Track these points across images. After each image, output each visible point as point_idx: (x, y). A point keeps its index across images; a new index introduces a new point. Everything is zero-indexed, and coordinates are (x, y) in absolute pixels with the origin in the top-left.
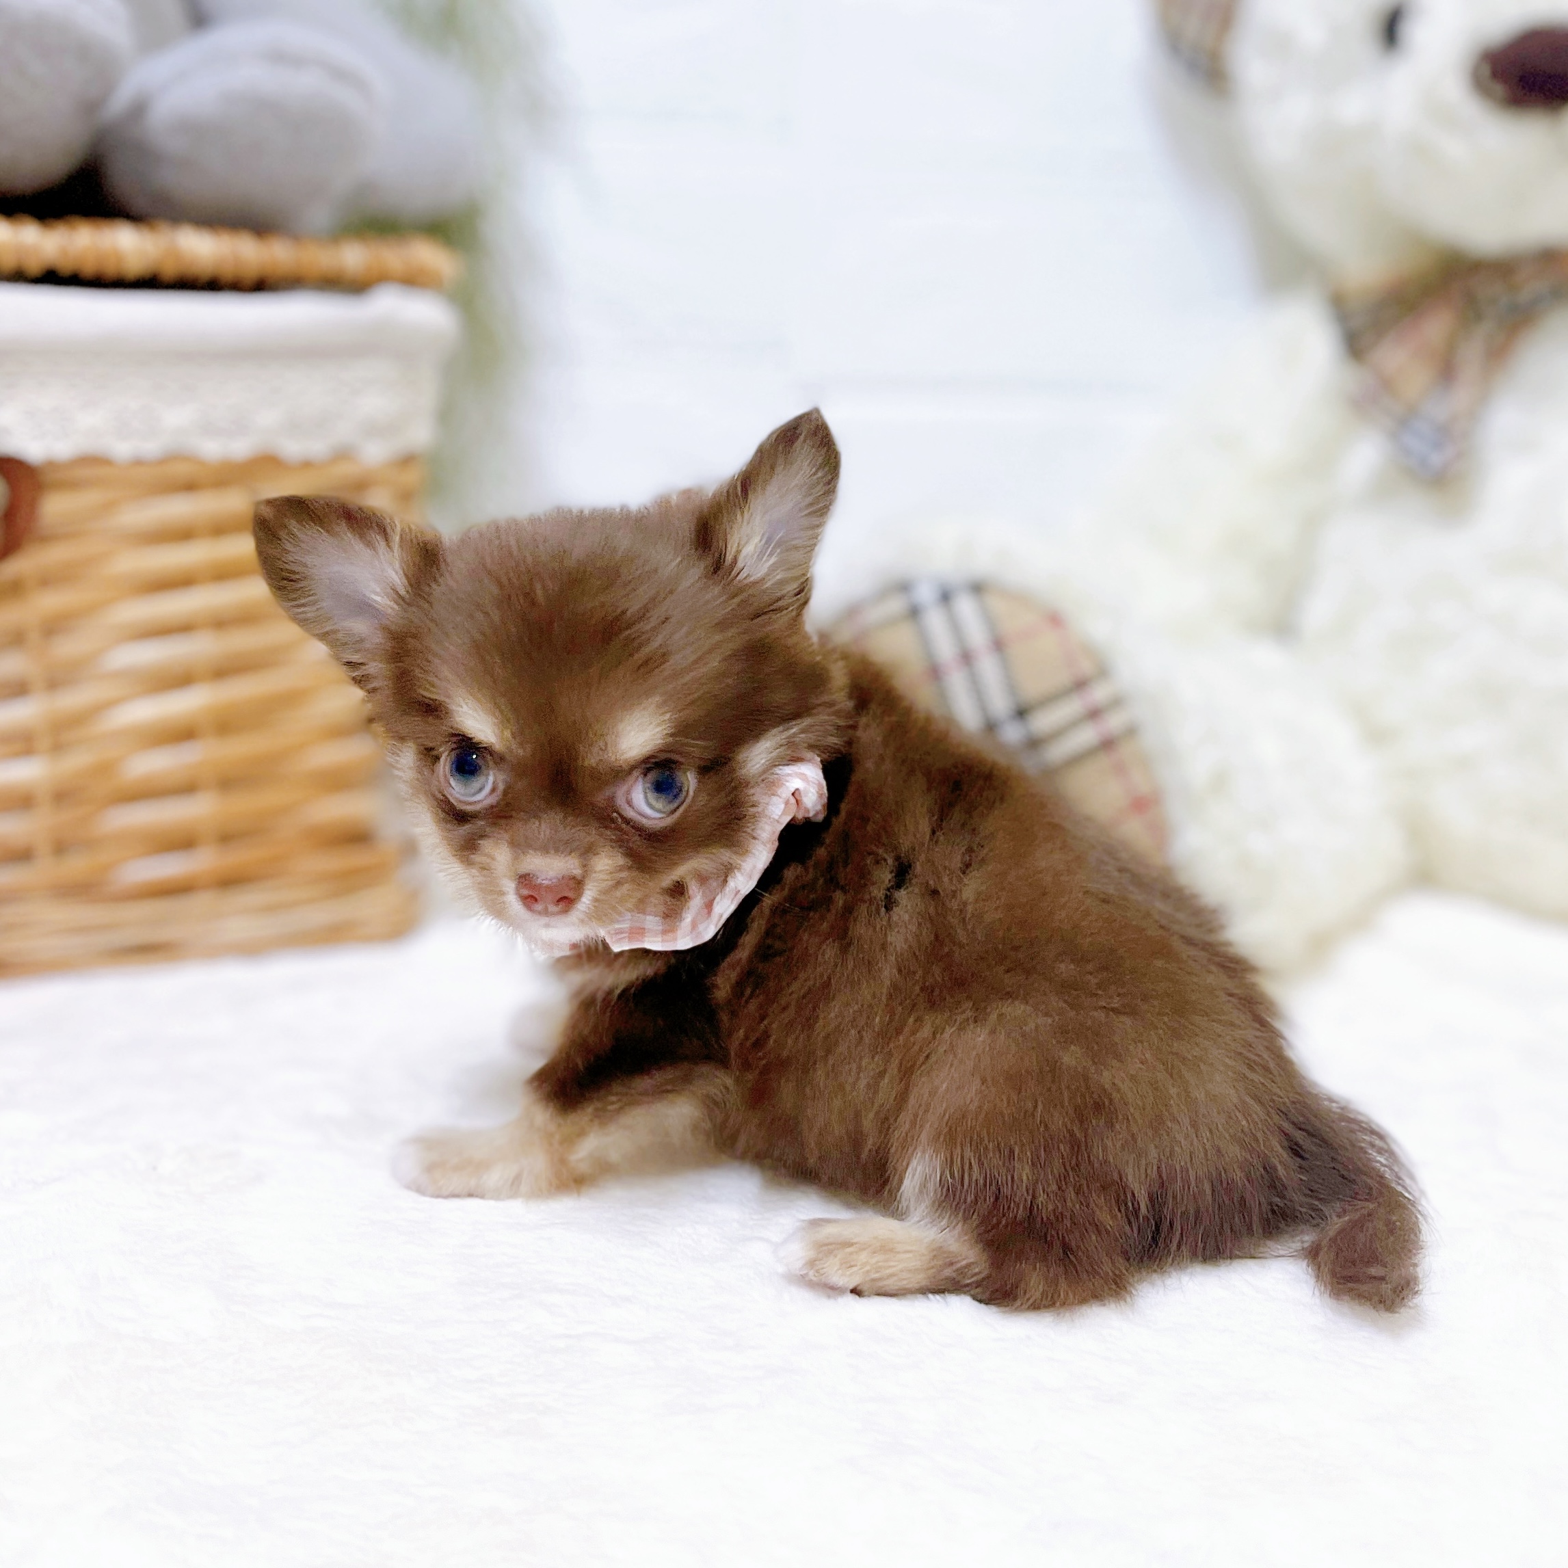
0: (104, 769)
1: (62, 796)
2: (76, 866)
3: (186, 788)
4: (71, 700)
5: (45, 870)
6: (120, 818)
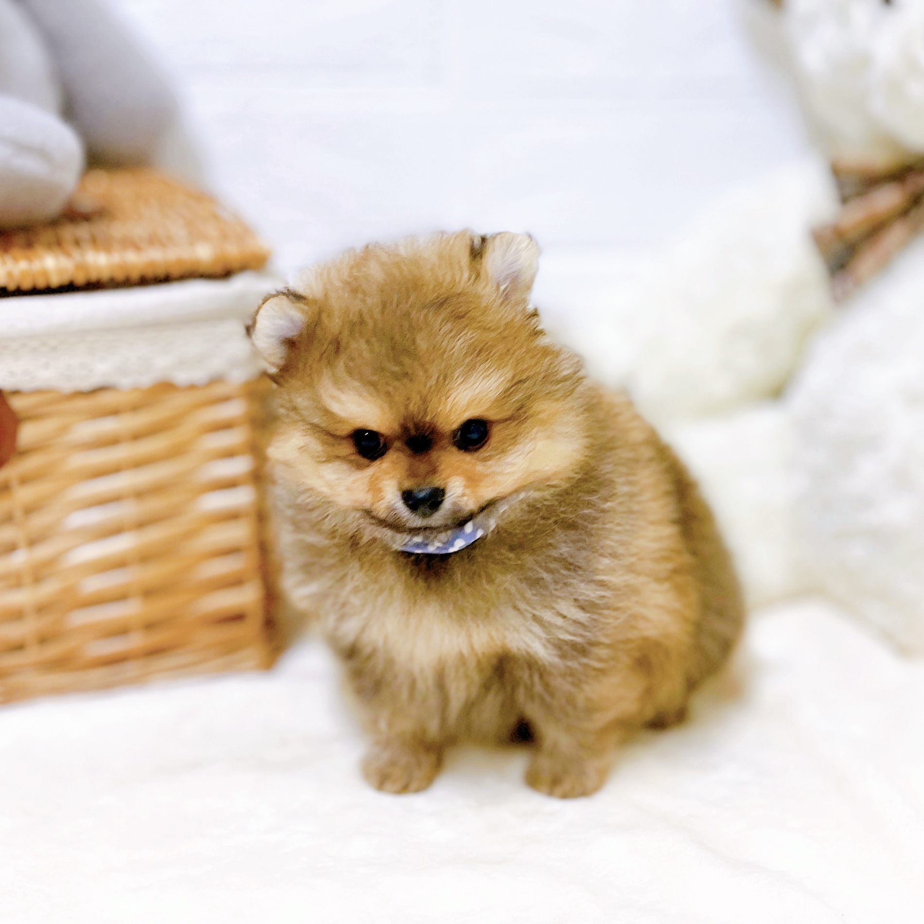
0: (69, 590)
1: (41, 609)
3: (120, 597)
4: (43, 552)
5: (33, 655)
6: (80, 618)
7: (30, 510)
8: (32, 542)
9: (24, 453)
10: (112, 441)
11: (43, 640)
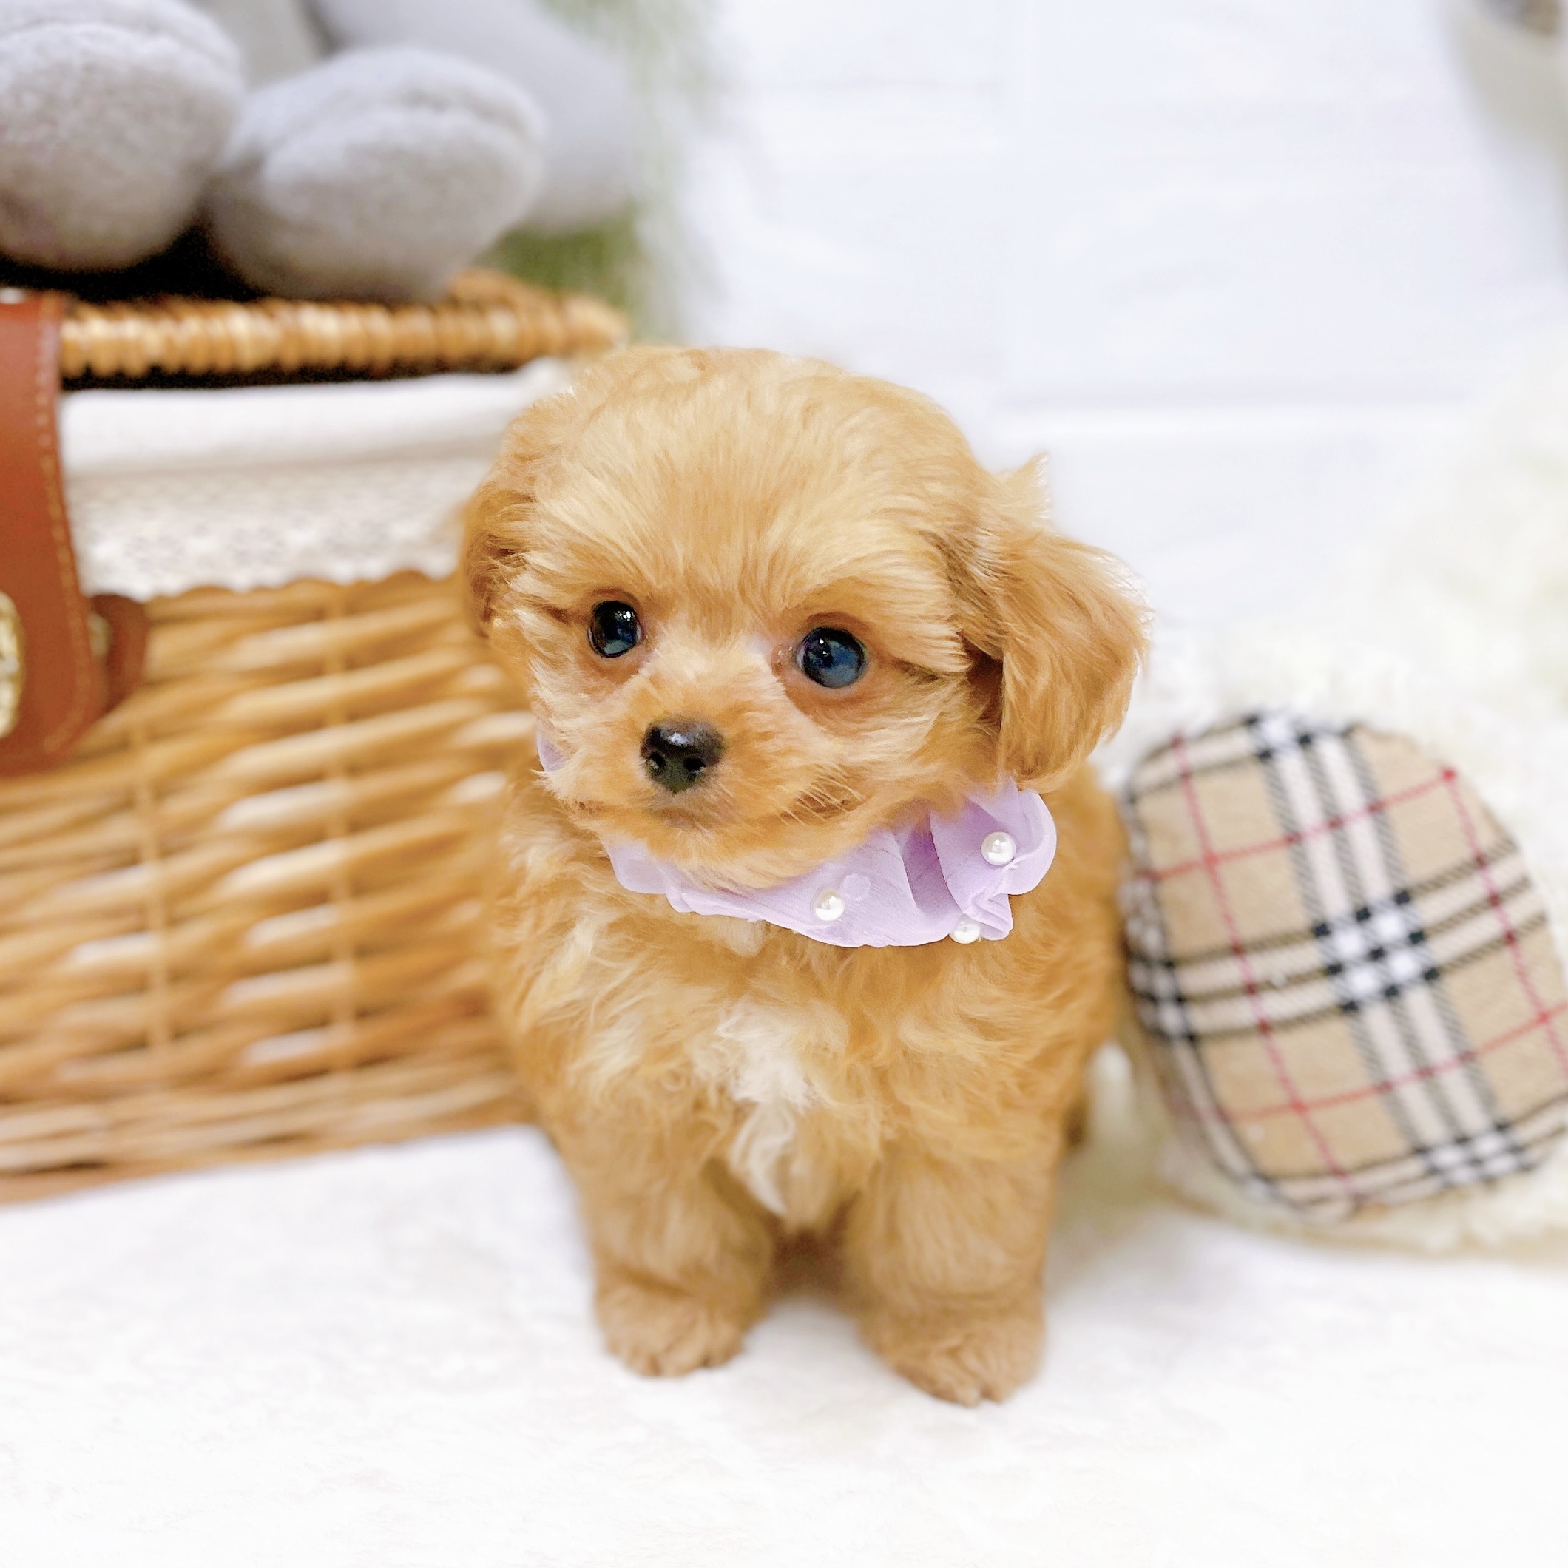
6: (245, 995)
9: (156, 684)
11: (179, 1032)
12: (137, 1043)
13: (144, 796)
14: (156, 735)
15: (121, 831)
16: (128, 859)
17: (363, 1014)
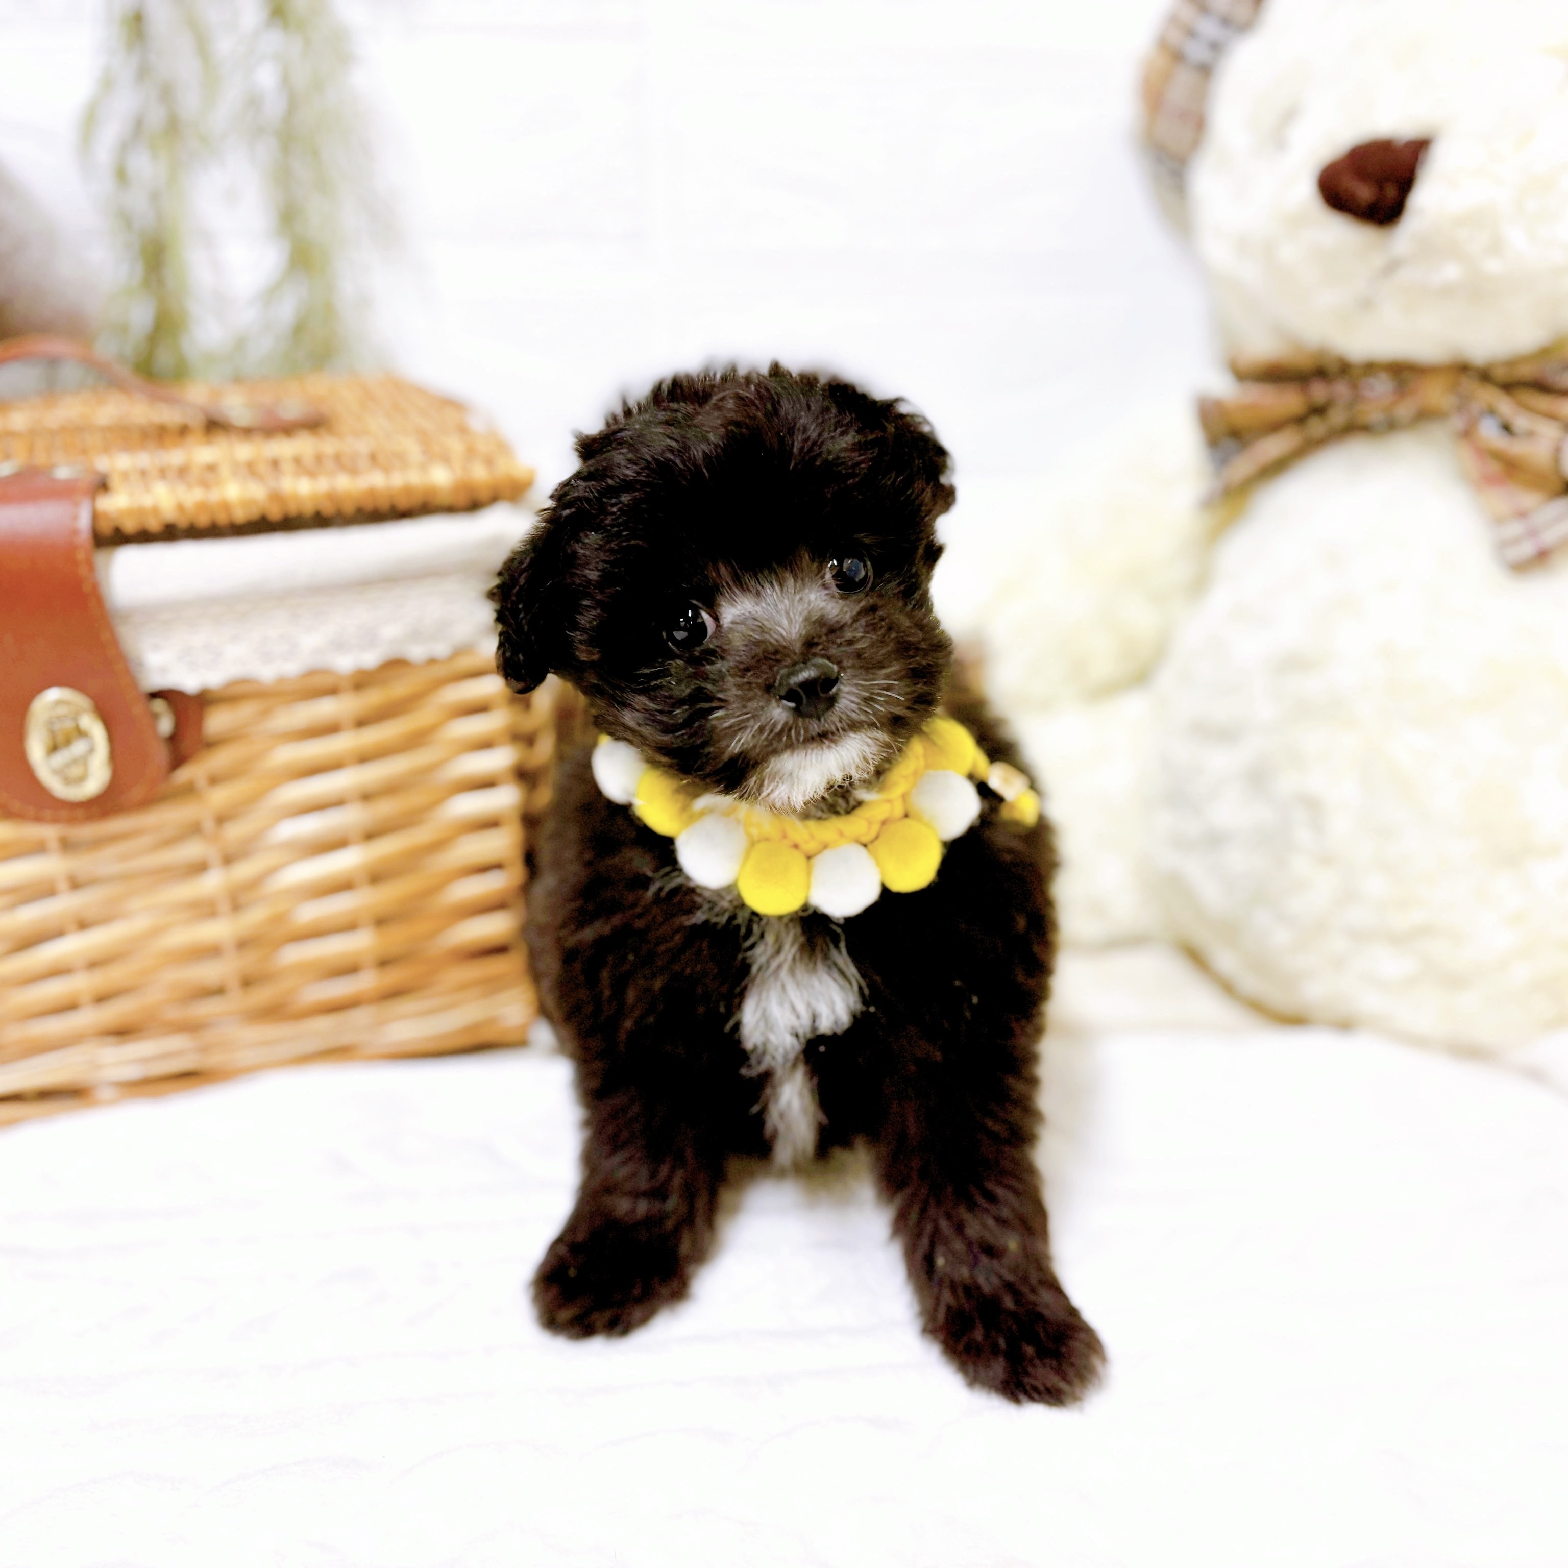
0: (279, 919)
1: (243, 944)
2: (262, 996)
3: (349, 926)
4: (244, 871)
5: (236, 1000)
6: (293, 954)
7: (221, 819)
8: (228, 860)
9: (211, 745)
10: (331, 729)
11: (247, 982)
12: (218, 991)
13: (208, 825)
14: (214, 780)
15: (192, 850)
16: (199, 868)
17: (384, 963)
